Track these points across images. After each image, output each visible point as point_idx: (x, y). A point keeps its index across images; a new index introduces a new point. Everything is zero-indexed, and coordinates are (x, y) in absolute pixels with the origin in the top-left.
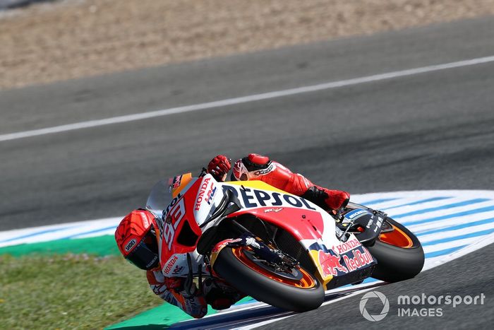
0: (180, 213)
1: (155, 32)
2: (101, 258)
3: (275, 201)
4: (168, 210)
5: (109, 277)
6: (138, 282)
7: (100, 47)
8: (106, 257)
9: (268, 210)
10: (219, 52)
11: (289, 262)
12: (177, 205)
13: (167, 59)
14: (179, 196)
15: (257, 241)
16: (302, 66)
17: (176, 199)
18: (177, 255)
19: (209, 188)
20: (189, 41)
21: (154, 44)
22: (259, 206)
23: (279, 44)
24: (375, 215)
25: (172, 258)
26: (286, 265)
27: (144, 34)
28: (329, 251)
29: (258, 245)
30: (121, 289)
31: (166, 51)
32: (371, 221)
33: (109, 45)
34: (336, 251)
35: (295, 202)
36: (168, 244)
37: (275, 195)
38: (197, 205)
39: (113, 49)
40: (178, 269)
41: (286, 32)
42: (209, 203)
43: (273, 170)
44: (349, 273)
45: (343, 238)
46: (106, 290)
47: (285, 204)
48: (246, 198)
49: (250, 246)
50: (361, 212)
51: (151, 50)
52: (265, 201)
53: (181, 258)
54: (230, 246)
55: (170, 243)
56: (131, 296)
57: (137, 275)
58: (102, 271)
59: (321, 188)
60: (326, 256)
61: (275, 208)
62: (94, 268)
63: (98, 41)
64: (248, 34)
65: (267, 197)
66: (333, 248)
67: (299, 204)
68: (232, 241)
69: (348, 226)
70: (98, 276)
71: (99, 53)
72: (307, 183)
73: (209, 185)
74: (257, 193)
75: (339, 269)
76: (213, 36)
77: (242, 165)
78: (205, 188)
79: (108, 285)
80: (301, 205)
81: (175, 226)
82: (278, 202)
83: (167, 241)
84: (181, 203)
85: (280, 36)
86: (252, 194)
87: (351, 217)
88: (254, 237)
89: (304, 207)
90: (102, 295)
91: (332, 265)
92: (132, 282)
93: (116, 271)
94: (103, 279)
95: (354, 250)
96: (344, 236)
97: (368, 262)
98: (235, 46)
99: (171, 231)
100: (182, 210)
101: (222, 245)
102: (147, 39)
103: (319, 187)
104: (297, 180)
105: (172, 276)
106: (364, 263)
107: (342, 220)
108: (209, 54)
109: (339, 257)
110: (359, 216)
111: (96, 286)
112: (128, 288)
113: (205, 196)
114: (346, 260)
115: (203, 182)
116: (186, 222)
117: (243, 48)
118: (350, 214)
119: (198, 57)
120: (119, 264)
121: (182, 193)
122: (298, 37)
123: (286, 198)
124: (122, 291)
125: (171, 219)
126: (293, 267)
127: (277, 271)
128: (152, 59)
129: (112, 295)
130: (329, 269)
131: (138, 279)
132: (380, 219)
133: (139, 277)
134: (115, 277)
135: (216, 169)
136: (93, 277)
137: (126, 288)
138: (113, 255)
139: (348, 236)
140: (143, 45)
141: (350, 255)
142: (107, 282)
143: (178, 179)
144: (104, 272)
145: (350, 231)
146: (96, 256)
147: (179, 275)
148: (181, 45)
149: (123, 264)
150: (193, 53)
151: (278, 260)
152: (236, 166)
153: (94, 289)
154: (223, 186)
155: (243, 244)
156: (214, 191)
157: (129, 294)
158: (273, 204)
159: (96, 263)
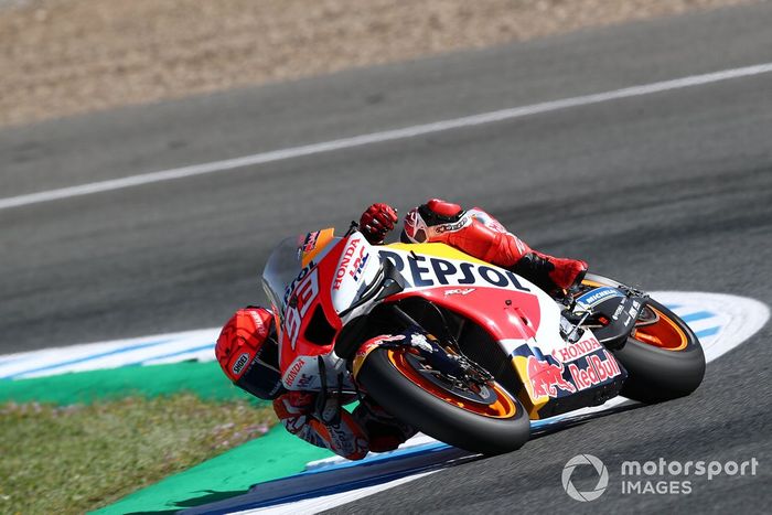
0: (311, 292)
1: (141, 50)
2: (62, 408)
3: (463, 277)
4: (293, 286)
5: (76, 440)
6: (121, 447)
7: (53, 74)
8: (71, 406)
9: (451, 292)
10: (243, 80)
11: (477, 376)
12: (307, 280)
13: (160, 91)
14: (311, 264)
15: (428, 341)
16: (376, 100)
17: (306, 270)
18: (304, 358)
19: (356, 255)
20: (195, 62)
21: (137, 68)
22: (437, 284)
23: (339, 65)
24: (628, 297)
25: (296, 362)
26: (471, 380)
27: (122, 53)
28: (547, 358)
29: (429, 346)
30: (94, 458)
31: (158, 80)
32: (620, 308)
33: (67, 71)
34: (559, 357)
35: (496, 279)
36: (291, 340)
37: (465, 267)
38: (337, 281)
39: (74, 77)
40: (306, 379)
41: (349, 47)
42: (356, 278)
43: (467, 225)
44: (578, 393)
45: (572, 337)
46: (71, 459)
47: (480, 282)
48: (416, 271)
49: (418, 347)
50: (606, 293)
51: (134, 78)
52: (447, 277)
53: (308, 362)
54: (386, 346)
55: (294, 339)
56: (112, 469)
57: (120, 435)
58: (64, 429)
59: (544, 256)
60: (539, 365)
61: (463, 289)
62: (52, 426)
63: (49, 65)
64: (288, 50)
65: (452, 270)
66: (554, 352)
67: (503, 282)
68: (390, 338)
69: (582, 316)
70: (59, 437)
71: (52, 84)
72: (521, 247)
73: (358, 250)
74: (435, 263)
75: (560, 386)
76: (231, 55)
77: (418, 216)
78: (351, 255)
79: (74, 452)
80: (507, 284)
81: (303, 312)
82: (469, 279)
83: (290, 335)
84: (314, 276)
85: (338, 53)
86: (427, 264)
87: (589, 300)
88: (424, 334)
89: (511, 287)
90: (65, 467)
91: (549, 380)
92: (112, 447)
93: (87, 429)
94: (66, 442)
95: (590, 355)
96: (575, 333)
97: (611, 374)
98: (268, 70)
99: (296, 319)
100: (315, 288)
101: (373, 345)
102: (127, 62)
103: (540, 255)
104: (504, 241)
105: (296, 389)
106: (604, 376)
107: (573, 307)
108: (227, 84)
109: (562, 367)
110: (602, 300)
111: (56, 453)
112: (107, 456)
113: (350, 267)
114: (574, 372)
115: (349, 245)
116: (319, 306)
117: (281, 73)
118: (588, 297)
119: (211, 88)
120: (91, 419)
121: (316, 261)
122: (367, 54)
123: (483, 271)
124: (96, 461)
125: (296, 302)
126: (482, 384)
127: (456, 390)
128: (135, 92)
129: (82, 468)
130: (544, 386)
131: (122, 441)
132: (636, 304)
133: (124, 437)
134: (85, 439)
135: (372, 224)
136: (51, 439)
137: (102, 456)
138: (81, 405)
139: (580, 333)
140: (121, 71)
141: (581, 363)
142: (73, 447)
143: (312, 238)
144: (68, 432)
145: (585, 323)
146: (54, 406)
147: (308, 389)
148: (181, 70)
149: (97, 418)
150: (201, 82)
151: (459, 372)
152: (408, 217)
153: (53, 458)
154: (380, 252)
155: (406, 344)
156: (365, 259)
157: (108, 466)
158: (460, 281)
159: (54, 417)
